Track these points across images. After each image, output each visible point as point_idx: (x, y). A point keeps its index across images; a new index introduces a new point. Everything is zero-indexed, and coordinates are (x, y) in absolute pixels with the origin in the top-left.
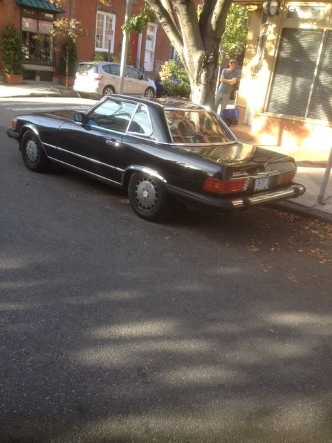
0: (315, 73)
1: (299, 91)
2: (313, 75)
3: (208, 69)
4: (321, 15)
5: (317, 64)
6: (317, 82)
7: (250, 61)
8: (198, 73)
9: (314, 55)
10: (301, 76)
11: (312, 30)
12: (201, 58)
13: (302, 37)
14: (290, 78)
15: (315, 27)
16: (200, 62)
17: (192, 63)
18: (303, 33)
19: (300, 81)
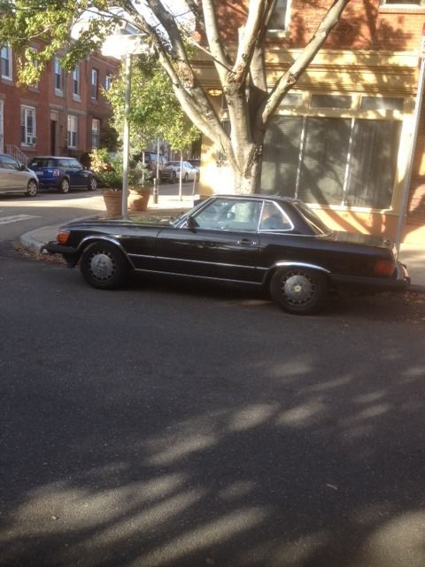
0: (300, 158)
1: (286, 177)
2: (298, 159)
3: (258, 162)
4: (299, 102)
5: (301, 148)
6: (303, 167)
7: (211, 148)
8: (248, 166)
9: (297, 141)
10: (284, 161)
11: (292, 116)
12: (253, 151)
13: (282, 122)
14: (273, 164)
15: (295, 114)
16: (251, 155)
17: (242, 156)
18: (281, 119)
19: (284, 167)
